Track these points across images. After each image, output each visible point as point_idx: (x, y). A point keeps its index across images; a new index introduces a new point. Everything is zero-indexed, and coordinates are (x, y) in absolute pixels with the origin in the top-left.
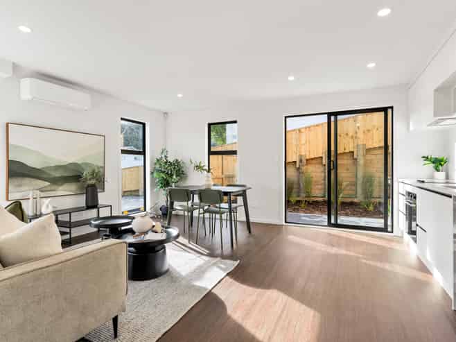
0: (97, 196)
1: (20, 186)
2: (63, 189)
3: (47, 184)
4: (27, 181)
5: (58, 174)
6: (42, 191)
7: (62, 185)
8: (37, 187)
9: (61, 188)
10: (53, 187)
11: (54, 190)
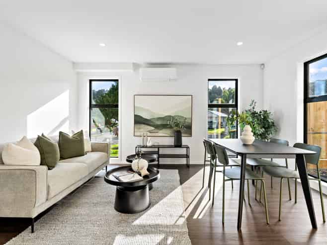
0: (181, 138)
1: (140, 128)
2: (162, 133)
3: (153, 128)
4: (143, 126)
5: (159, 123)
6: (151, 133)
7: (161, 130)
8: (148, 130)
9: (161, 131)
10: (156, 131)
11: (157, 132)
